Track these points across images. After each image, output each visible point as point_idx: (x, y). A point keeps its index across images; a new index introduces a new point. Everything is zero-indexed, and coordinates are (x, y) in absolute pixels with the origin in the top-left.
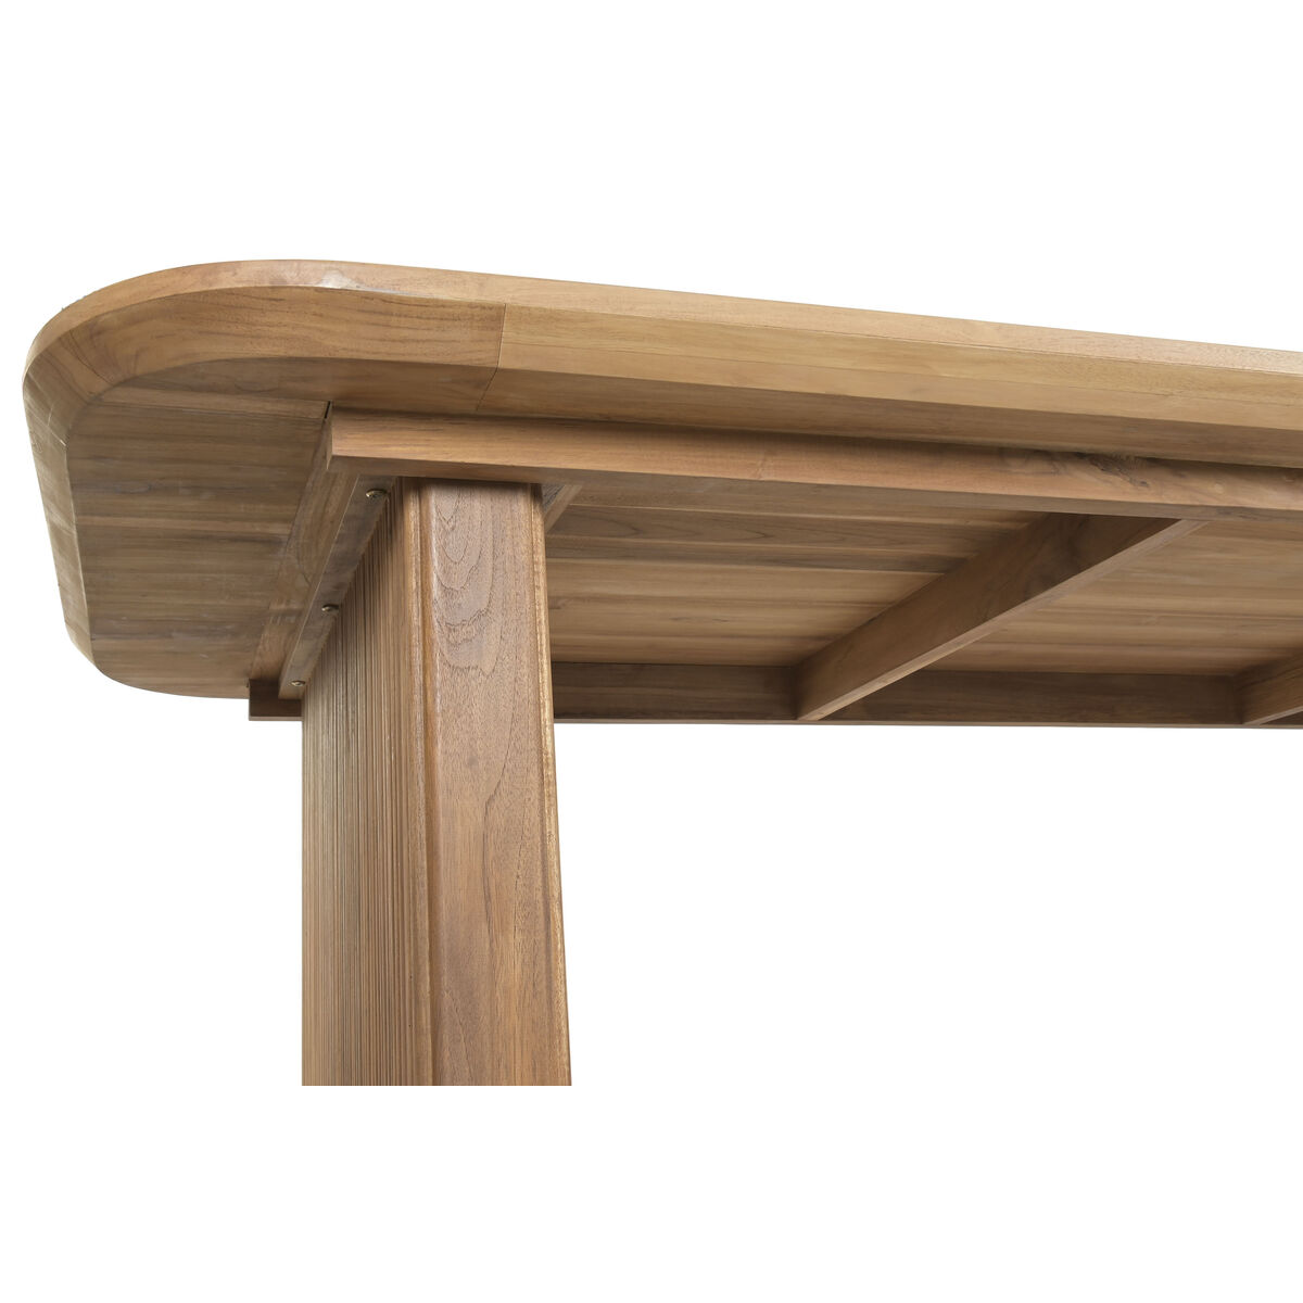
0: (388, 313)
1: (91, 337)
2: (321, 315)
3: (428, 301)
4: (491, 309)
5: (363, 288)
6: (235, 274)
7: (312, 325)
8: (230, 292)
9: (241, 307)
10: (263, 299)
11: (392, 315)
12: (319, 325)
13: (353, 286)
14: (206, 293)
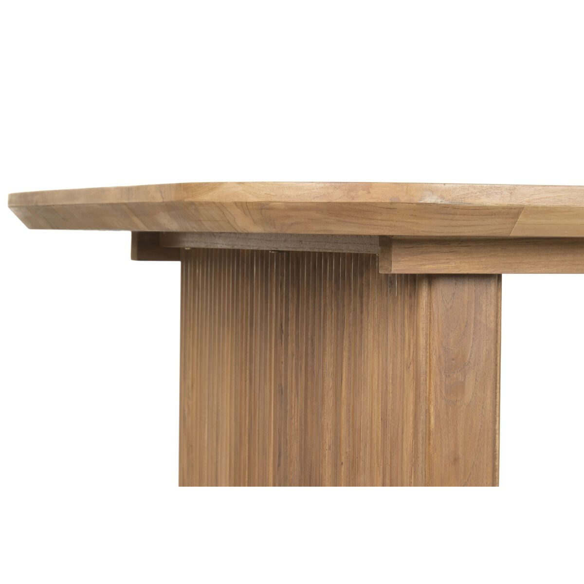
0: (455, 214)
1: (261, 209)
2: (415, 216)
3: (480, 207)
4: (515, 209)
5: (444, 202)
6: (369, 193)
7: (409, 220)
8: (365, 204)
9: (369, 211)
10: (383, 208)
11: (457, 215)
12: (413, 221)
13: (439, 201)
14: (350, 204)
